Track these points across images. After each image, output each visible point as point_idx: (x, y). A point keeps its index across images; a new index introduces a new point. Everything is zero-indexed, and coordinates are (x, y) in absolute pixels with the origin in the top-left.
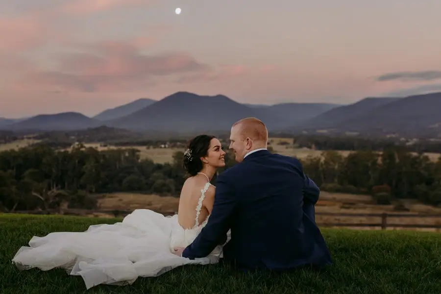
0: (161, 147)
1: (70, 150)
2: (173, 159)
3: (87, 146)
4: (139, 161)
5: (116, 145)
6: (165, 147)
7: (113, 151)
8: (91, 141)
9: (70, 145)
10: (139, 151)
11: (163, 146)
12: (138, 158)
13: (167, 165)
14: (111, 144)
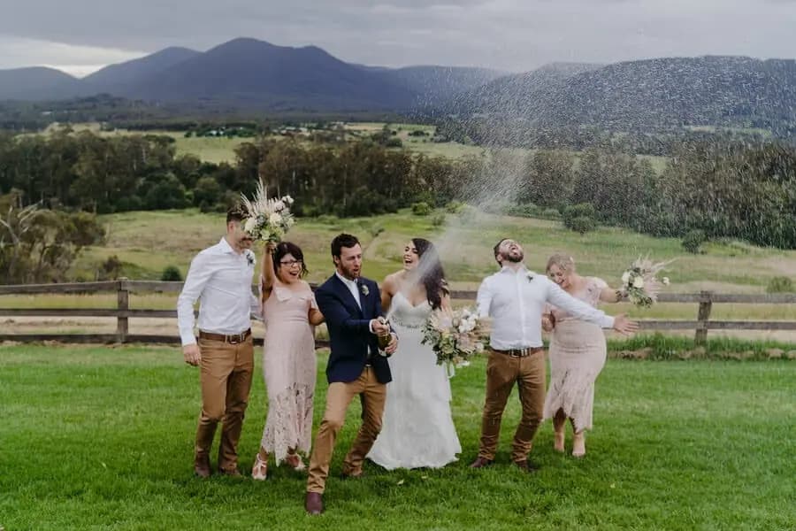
0: (211, 135)
1: (46, 134)
2: (234, 155)
3: (78, 128)
4: (175, 158)
5: (130, 128)
6: (218, 135)
7: (125, 139)
8: (83, 119)
9: (43, 127)
10: (172, 140)
11: (214, 132)
12: (171, 153)
13: (225, 166)
14: (121, 127)
